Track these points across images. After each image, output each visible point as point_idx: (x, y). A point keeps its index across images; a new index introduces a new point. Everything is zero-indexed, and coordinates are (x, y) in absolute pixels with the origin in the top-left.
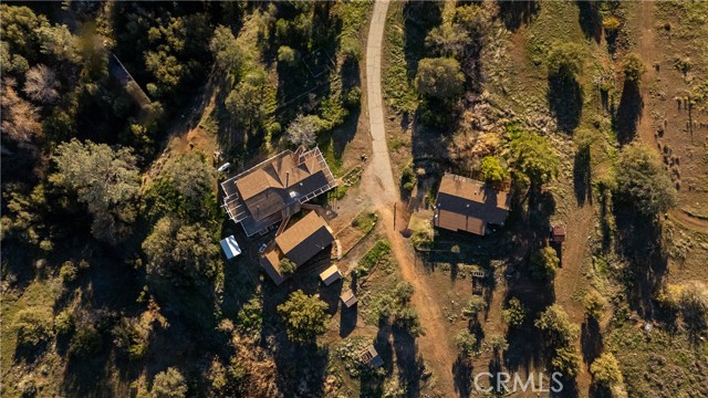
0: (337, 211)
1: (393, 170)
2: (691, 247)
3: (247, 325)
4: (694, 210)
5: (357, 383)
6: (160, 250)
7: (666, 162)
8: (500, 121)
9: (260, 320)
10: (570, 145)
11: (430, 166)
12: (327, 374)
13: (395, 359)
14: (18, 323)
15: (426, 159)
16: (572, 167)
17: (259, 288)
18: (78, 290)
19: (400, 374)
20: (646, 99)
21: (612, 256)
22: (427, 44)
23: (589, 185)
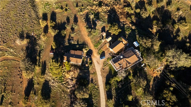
0: (109, 55)
1: (95, 67)
2: (19, 53)
3: (128, 28)
4: (17, 62)
5: (100, 17)
6: (155, 41)
7: (21, 74)
8: (65, 82)
9: (125, 29)
10: (46, 77)
11: (85, 68)
12: (107, 19)
13: (92, 22)
14: (188, 25)
15: (86, 70)
16: (46, 71)
17: (127, 36)
18: (175, 35)
19: (90, 19)
20: (23, 93)
21: (39, 50)
22: (86, 104)
23: (42, 67)
